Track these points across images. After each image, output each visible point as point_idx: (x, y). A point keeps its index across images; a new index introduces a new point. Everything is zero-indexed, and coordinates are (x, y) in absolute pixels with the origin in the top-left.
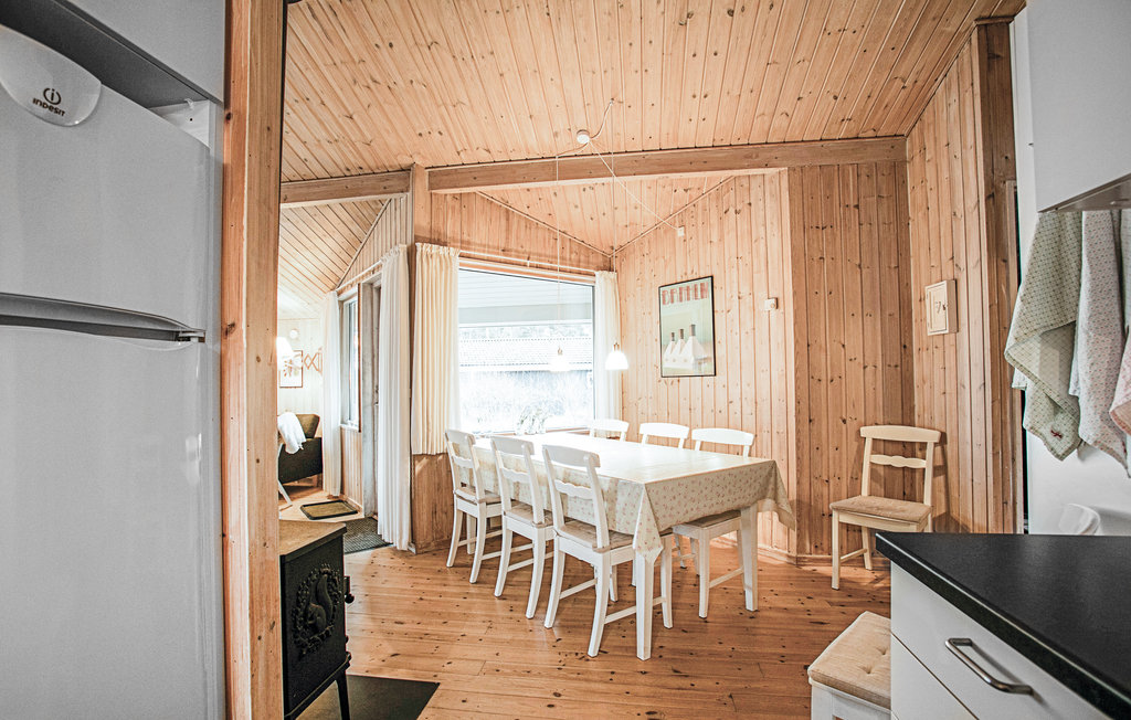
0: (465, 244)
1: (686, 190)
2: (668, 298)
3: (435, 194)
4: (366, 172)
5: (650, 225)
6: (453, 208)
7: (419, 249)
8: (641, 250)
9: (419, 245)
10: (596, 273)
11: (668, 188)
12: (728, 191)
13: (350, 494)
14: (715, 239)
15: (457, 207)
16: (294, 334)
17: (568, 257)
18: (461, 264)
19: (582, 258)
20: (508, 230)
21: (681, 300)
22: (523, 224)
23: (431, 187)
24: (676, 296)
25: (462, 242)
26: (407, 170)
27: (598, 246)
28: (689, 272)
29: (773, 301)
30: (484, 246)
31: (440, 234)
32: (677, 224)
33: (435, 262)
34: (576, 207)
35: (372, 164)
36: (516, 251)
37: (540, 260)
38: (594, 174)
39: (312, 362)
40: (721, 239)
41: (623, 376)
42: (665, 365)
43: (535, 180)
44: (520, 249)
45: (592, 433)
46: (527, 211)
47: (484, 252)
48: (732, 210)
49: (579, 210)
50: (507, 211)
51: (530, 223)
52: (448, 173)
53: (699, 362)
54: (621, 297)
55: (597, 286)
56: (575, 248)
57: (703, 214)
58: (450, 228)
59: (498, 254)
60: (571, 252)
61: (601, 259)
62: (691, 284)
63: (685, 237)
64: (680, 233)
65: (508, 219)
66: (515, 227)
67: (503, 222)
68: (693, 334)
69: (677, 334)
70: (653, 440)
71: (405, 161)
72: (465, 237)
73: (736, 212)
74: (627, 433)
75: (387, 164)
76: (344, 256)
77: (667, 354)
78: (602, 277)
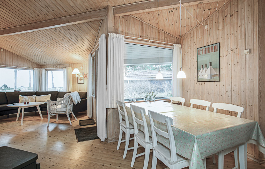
0: (127, 34)
1: (209, 10)
2: (200, 53)
3: (116, 16)
4: (93, 10)
5: (194, 26)
6: (122, 21)
7: (109, 35)
8: (190, 35)
9: (109, 33)
10: (174, 45)
11: (202, 9)
12: (227, 8)
13: (94, 118)
14: (221, 28)
15: (124, 21)
16: (81, 68)
17: (164, 39)
18: (125, 41)
19: (169, 39)
20: (142, 29)
21: (206, 53)
22: (148, 27)
23: (114, 14)
24: (204, 52)
25: (126, 33)
26: (106, 8)
27: (174, 35)
28: (209, 42)
29: (248, 50)
30: (134, 35)
31: (117, 30)
32: (205, 24)
33: (115, 40)
34: (166, 20)
35: (95, 7)
36: (145, 37)
37: (154, 40)
38: (173, 4)
39: (86, 76)
40: (223, 28)
41: (183, 80)
42: (199, 77)
43: (150, 8)
44: (146, 36)
45: (171, 102)
46: (149, 22)
47: (134, 37)
48: (229, 15)
49: (168, 20)
50: (142, 22)
51: (150, 27)
52: (120, 8)
53: (213, 76)
54: (183, 53)
55: (174, 49)
56: (166, 36)
57: (216, 19)
58: (121, 28)
59: (139, 38)
60: (165, 37)
61: (175, 40)
62: (210, 47)
63: (208, 29)
64: (206, 27)
65: (142, 25)
66: (145, 28)
67: (140, 26)
68: (211, 65)
69: (204, 66)
70: (196, 106)
71: (105, 4)
72: (127, 32)
73: (231, 16)
74: (184, 103)
75: (99, 6)
76: (92, 42)
77: (200, 73)
78: (176, 46)
